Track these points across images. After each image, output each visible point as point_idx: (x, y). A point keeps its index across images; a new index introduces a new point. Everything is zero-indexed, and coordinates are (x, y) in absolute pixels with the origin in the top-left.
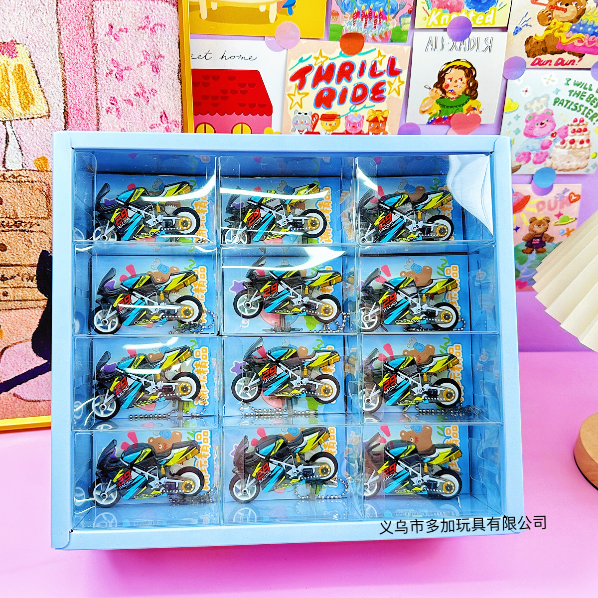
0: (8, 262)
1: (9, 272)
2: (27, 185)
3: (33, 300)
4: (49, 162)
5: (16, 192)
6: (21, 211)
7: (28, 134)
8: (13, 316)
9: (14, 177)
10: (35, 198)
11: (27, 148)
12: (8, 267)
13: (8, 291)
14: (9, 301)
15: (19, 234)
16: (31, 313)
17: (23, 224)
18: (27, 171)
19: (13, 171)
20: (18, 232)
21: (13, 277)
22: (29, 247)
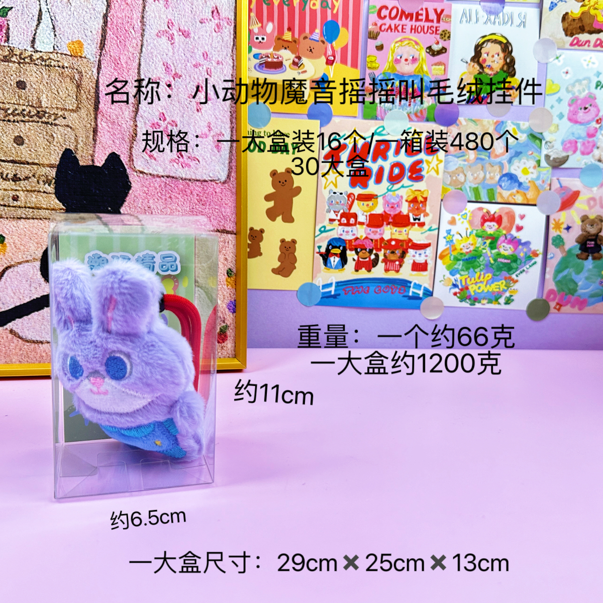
0: (24, 159)
1: (24, 171)
2: (57, 70)
3: (48, 209)
4: (84, 47)
5: (43, 77)
6: (46, 100)
7: (64, 14)
8: (22, 226)
9: (43, 60)
10: (64, 86)
11: (62, 28)
12: (22, 165)
13: (19, 195)
14: (20, 207)
15: (40, 126)
16: (44, 225)
17: (47, 115)
18: (59, 55)
19: (42, 53)
20: (40, 124)
21: (27, 178)
22: (50, 143)
